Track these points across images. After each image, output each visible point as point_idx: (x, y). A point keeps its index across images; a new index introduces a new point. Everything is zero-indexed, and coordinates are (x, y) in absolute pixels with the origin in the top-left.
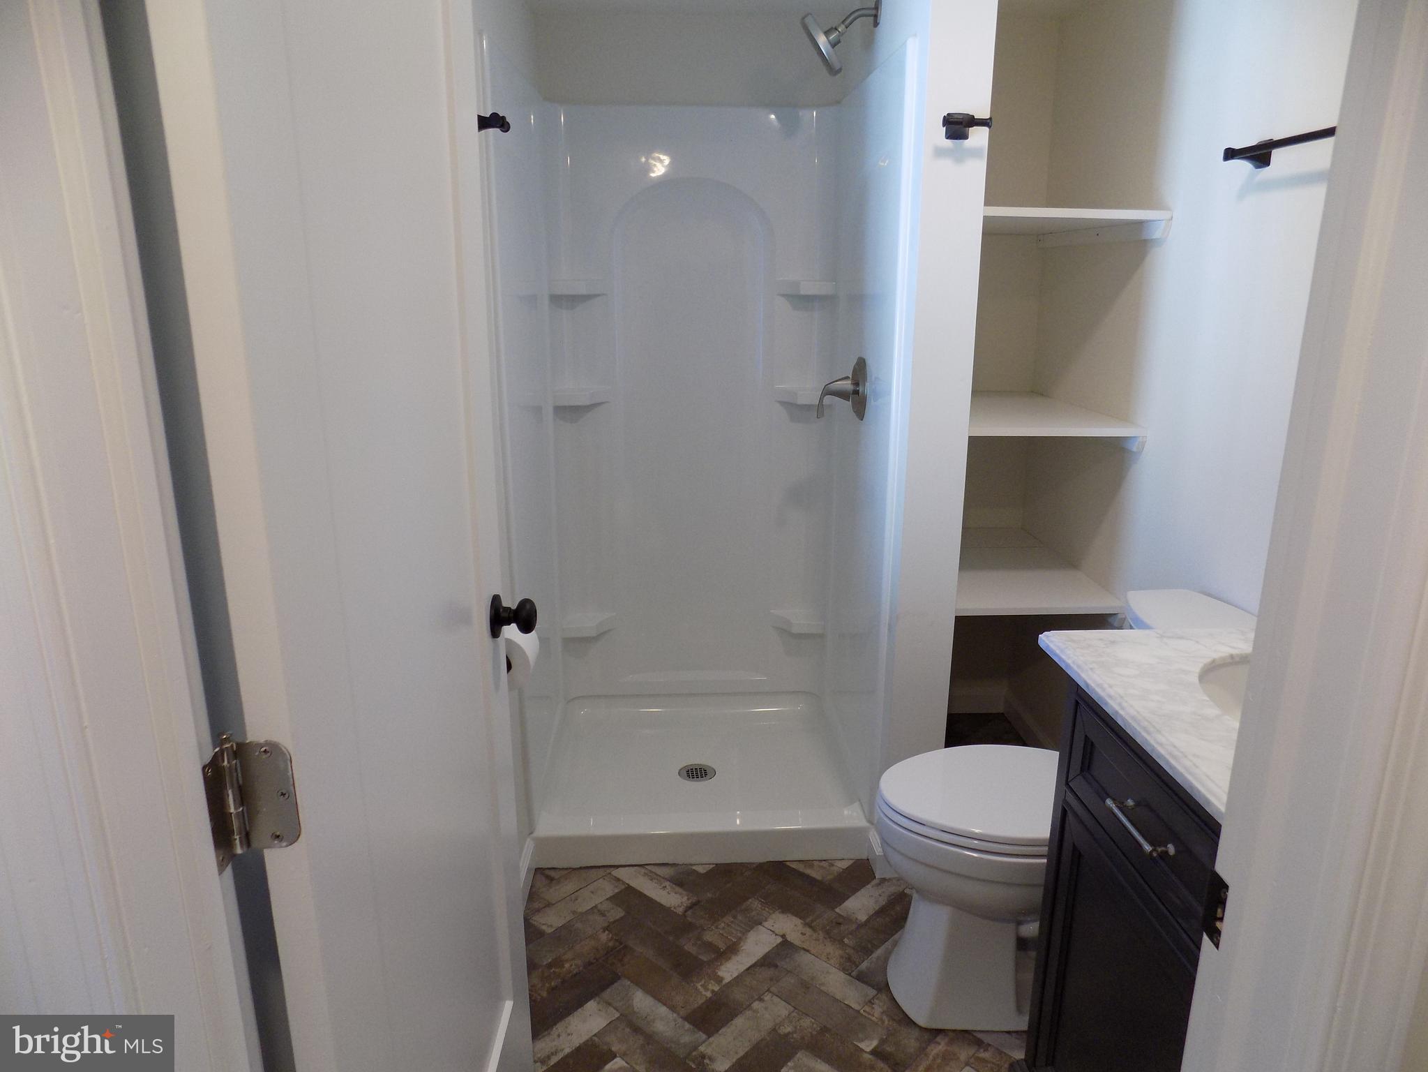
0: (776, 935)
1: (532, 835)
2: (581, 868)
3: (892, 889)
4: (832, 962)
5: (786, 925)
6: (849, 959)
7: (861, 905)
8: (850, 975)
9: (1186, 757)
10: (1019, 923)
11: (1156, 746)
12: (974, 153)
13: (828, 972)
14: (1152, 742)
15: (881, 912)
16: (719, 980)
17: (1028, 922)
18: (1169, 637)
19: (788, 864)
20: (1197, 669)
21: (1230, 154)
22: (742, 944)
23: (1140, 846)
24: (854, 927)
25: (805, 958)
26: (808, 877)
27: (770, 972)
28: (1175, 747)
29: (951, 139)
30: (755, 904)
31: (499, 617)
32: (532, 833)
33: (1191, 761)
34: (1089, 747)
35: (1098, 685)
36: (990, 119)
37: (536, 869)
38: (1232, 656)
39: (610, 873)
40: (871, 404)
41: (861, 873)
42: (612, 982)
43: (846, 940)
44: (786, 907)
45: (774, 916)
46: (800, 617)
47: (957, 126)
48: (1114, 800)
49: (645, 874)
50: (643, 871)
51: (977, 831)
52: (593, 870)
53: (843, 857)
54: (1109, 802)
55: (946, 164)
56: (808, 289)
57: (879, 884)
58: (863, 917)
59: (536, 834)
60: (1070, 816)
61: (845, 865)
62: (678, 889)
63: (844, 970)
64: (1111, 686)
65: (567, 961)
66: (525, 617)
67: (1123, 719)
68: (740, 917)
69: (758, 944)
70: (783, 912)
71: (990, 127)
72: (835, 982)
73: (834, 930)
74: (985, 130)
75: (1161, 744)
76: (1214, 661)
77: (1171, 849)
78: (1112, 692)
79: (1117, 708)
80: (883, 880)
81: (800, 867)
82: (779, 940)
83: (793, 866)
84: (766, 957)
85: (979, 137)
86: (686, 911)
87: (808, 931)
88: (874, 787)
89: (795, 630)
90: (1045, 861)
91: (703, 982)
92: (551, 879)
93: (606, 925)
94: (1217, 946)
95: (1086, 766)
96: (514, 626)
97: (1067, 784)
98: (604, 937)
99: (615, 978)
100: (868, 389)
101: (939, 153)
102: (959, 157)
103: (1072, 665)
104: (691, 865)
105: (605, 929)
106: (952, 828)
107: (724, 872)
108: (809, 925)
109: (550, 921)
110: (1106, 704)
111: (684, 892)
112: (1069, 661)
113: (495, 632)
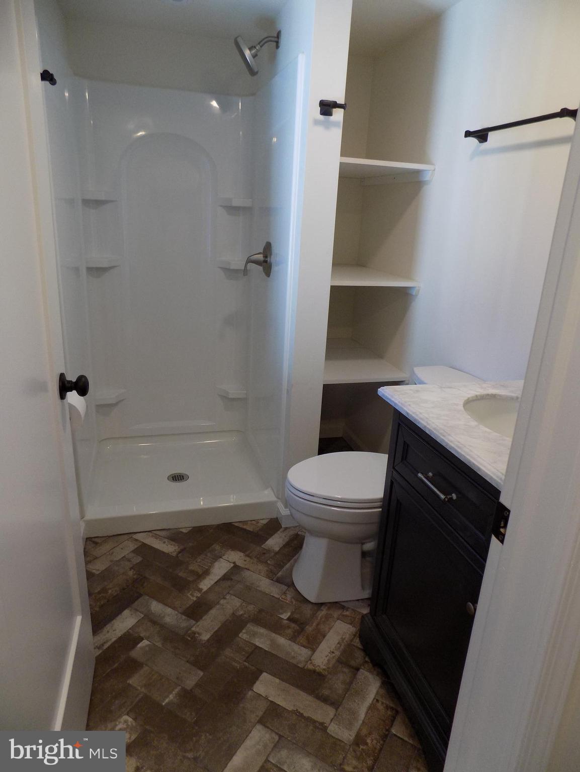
0: (230, 562)
1: (83, 519)
2: (114, 536)
3: (292, 533)
4: (262, 574)
5: (235, 557)
6: (271, 571)
7: (275, 542)
8: (272, 580)
9: (465, 447)
10: (363, 544)
11: (449, 442)
12: (335, 124)
13: (261, 580)
14: (446, 441)
15: (287, 545)
16: (200, 590)
17: (367, 543)
18: (444, 388)
19: (234, 524)
20: (462, 403)
21: (468, 134)
22: (211, 570)
23: (438, 496)
24: (273, 554)
25: (247, 574)
26: (245, 530)
27: (229, 583)
28: (459, 442)
29: (324, 115)
30: (217, 547)
31: (65, 387)
32: (83, 518)
33: (468, 449)
34: (406, 447)
35: (414, 413)
36: (345, 104)
37: (87, 539)
38: (477, 396)
39: (132, 537)
40: (275, 269)
41: (274, 526)
42: (138, 598)
43: (269, 562)
44: (234, 547)
45: (228, 553)
46: (233, 389)
47: (327, 108)
48: (422, 473)
49: (152, 536)
50: (150, 534)
51: (340, 497)
52: (122, 536)
53: (263, 517)
54: (420, 475)
55: (320, 129)
56: (236, 202)
57: (284, 531)
58: (277, 549)
59: (86, 518)
60: (395, 484)
61: (264, 522)
62: (172, 543)
63: (269, 578)
64: (421, 413)
65: (110, 589)
66: (81, 387)
67: (429, 430)
68: (209, 554)
69: (220, 568)
70: (233, 550)
71: (345, 109)
72: (265, 585)
73: (262, 557)
74: (342, 110)
75: (451, 442)
76: (469, 399)
77: (454, 496)
78: (421, 416)
79: (425, 424)
80: (286, 529)
81: (241, 525)
82: (232, 565)
83: (237, 525)
84: (225, 575)
85: (338, 115)
86: (178, 554)
87: (248, 559)
88: (285, 477)
89: (231, 396)
90: (381, 509)
91: (191, 592)
92: (96, 543)
93: (132, 566)
94: (502, 541)
95: (404, 457)
96: (74, 392)
97: (394, 468)
98: (131, 573)
99: (140, 596)
100: (273, 259)
101: (316, 122)
102: (327, 126)
103: (398, 404)
104: (179, 528)
105: (131, 569)
106: (328, 497)
107: (198, 531)
108: (248, 556)
109: (98, 567)
110: (419, 422)
111: (176, 544)
112: (397, 402)
113: (62, 396)
